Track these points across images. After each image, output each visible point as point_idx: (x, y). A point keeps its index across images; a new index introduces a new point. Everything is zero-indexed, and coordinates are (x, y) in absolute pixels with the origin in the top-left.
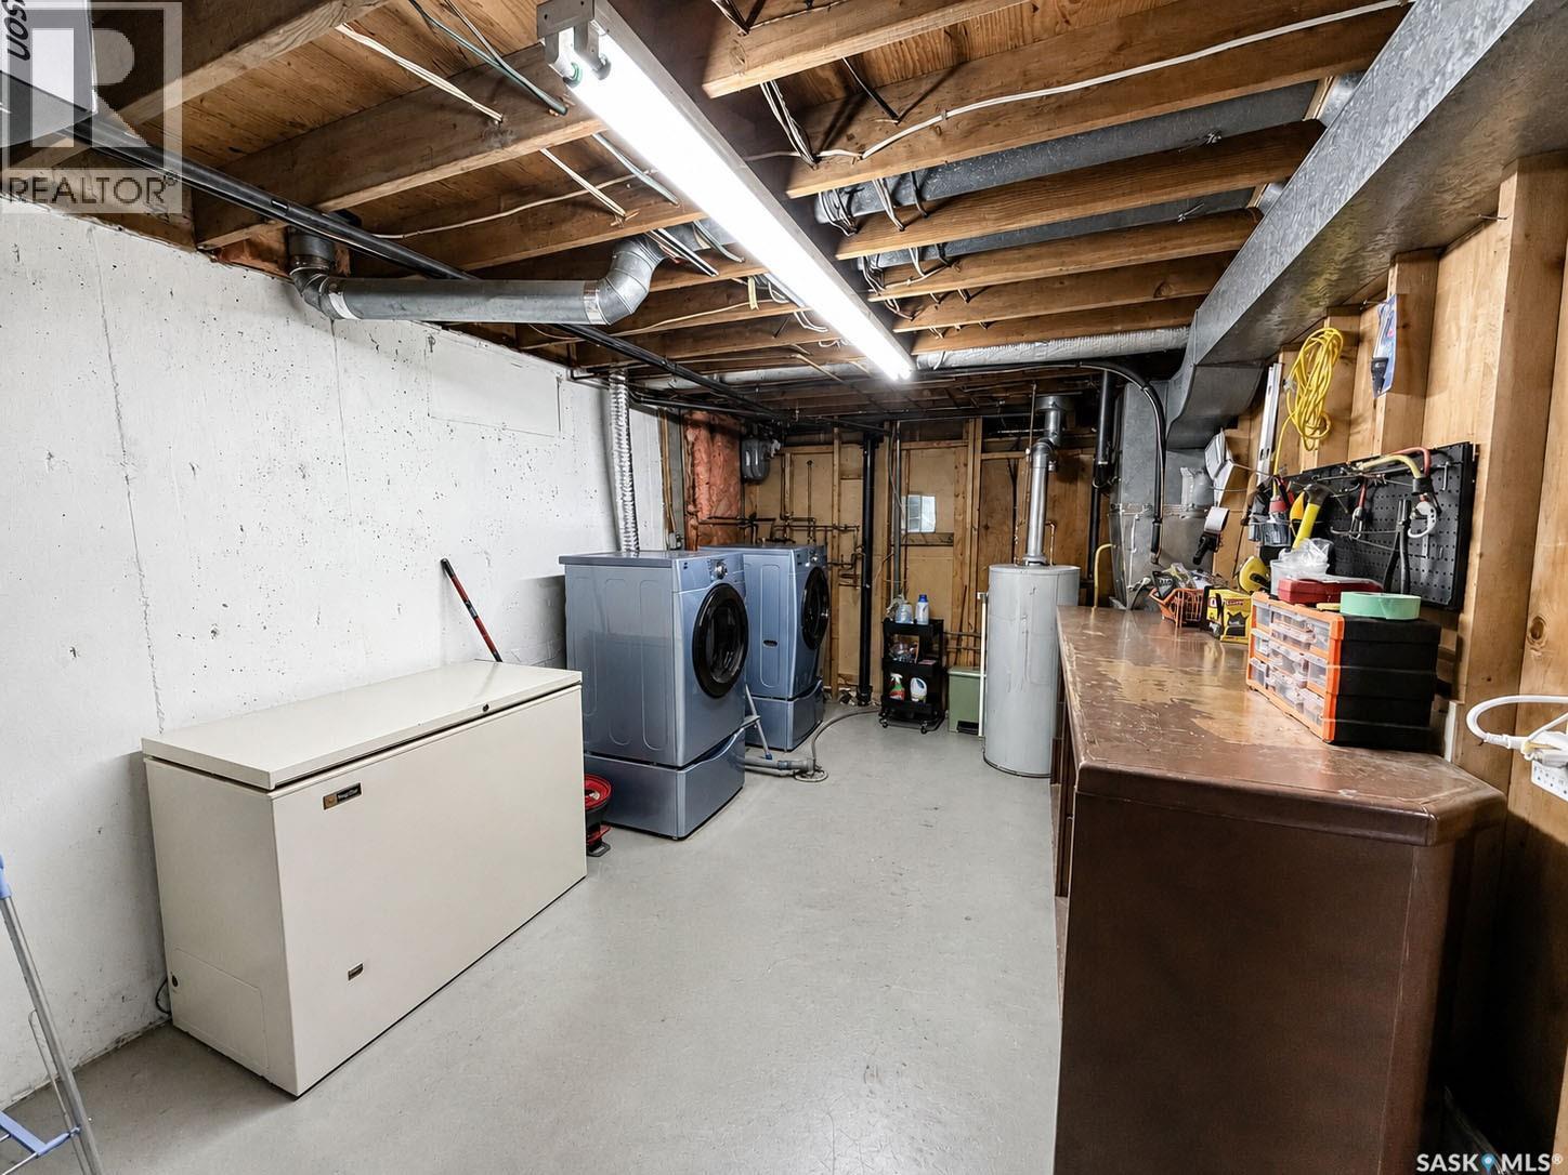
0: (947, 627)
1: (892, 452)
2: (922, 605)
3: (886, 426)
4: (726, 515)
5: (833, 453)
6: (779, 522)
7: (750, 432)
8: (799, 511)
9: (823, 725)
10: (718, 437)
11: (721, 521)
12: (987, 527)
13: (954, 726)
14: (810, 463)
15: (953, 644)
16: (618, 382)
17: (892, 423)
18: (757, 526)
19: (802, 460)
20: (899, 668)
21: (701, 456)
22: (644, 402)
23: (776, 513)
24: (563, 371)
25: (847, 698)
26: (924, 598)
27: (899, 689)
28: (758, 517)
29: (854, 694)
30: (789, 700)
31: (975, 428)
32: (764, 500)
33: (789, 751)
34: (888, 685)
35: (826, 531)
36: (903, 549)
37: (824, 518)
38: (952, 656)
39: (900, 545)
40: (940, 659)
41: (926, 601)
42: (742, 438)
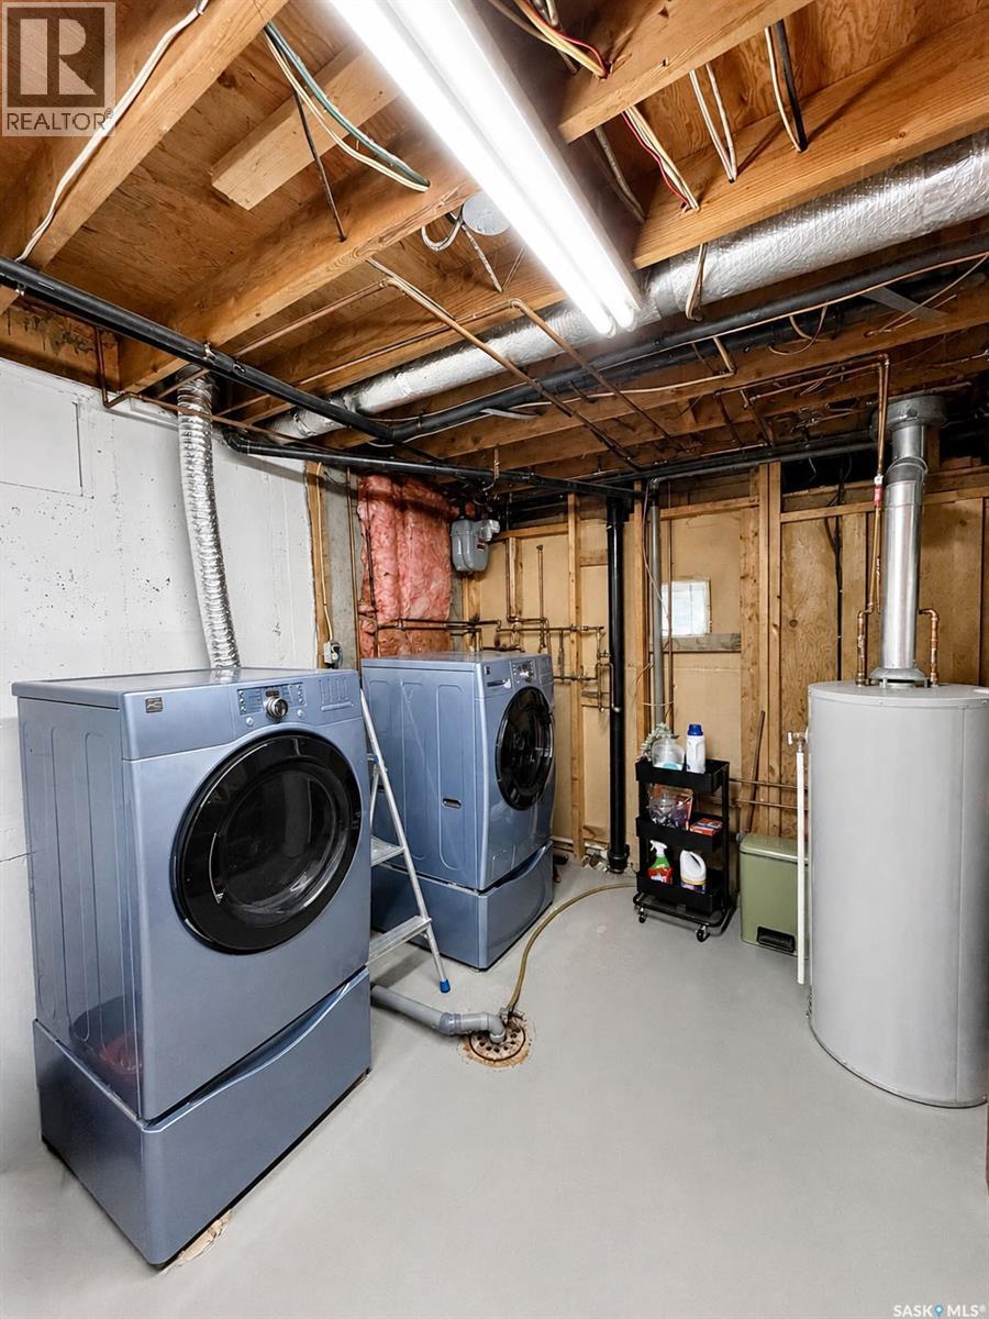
0: (735, 771)
1: (647, 523)
2: (694, 740)
3: (637, 487)
4: (427, 618)
5: (567, 532)
6: (506, 625)
7: (463, 512)
8: (530, 610)
9: (551, 910)
10: (411, 517)
11: (419, 625)
12: (794, 623)
13: (752, 935)
14: (540, 548)
15: (744, 797)
16: (192, 413)
17: (645, 482)
18: (480, 630)
19: (529, 546)
20: (661, 833)
21: (382, 538)
22: (252, 452)
23: (502, 616)
24: (88, 394)
25: (594, 860)
26: (695, 730)
27: (662, 864)
28: (481, 620)
29: (604, 854)
30: (481, 892)
31: (769, 476)
32: (486, 599)
33: (481, 970)
34: (648, 857)
35: (562, 636)
36: (666, 657)
37: (559, 617)
38: (744, 815)
39: (663, 653)
40: (725, 820)
41: (701, 734)
42: (451, 519)
